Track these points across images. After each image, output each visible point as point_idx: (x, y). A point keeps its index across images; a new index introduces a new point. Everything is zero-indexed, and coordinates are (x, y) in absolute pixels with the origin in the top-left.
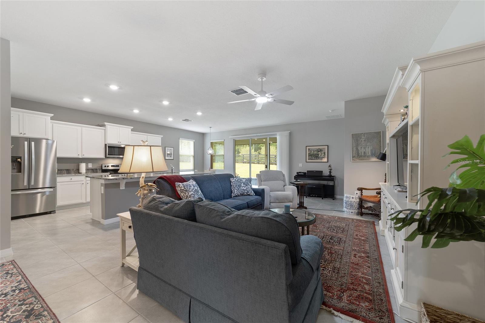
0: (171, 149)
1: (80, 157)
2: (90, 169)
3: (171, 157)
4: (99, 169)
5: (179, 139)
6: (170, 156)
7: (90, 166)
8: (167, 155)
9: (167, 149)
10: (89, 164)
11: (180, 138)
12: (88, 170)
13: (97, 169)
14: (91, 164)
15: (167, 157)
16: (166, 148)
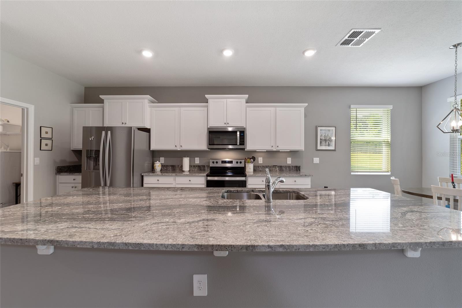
0: (329, 130)
1: (179, 149)
2: (196, 166)
3: (329, 145)
4: (207, 166)
5: (350, 107)
6: (327, 144)
7: (197, 161)
8: (321, 142)
9: (321, 130)
10: (196, 158)
11: (352, 106)
12: (192, 166)
13: (204, 166)
14: (198, 158)
15: (321, 145)
16: (319, 128)
